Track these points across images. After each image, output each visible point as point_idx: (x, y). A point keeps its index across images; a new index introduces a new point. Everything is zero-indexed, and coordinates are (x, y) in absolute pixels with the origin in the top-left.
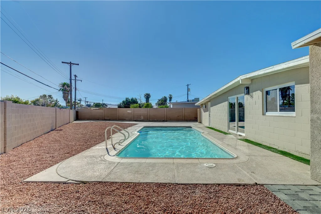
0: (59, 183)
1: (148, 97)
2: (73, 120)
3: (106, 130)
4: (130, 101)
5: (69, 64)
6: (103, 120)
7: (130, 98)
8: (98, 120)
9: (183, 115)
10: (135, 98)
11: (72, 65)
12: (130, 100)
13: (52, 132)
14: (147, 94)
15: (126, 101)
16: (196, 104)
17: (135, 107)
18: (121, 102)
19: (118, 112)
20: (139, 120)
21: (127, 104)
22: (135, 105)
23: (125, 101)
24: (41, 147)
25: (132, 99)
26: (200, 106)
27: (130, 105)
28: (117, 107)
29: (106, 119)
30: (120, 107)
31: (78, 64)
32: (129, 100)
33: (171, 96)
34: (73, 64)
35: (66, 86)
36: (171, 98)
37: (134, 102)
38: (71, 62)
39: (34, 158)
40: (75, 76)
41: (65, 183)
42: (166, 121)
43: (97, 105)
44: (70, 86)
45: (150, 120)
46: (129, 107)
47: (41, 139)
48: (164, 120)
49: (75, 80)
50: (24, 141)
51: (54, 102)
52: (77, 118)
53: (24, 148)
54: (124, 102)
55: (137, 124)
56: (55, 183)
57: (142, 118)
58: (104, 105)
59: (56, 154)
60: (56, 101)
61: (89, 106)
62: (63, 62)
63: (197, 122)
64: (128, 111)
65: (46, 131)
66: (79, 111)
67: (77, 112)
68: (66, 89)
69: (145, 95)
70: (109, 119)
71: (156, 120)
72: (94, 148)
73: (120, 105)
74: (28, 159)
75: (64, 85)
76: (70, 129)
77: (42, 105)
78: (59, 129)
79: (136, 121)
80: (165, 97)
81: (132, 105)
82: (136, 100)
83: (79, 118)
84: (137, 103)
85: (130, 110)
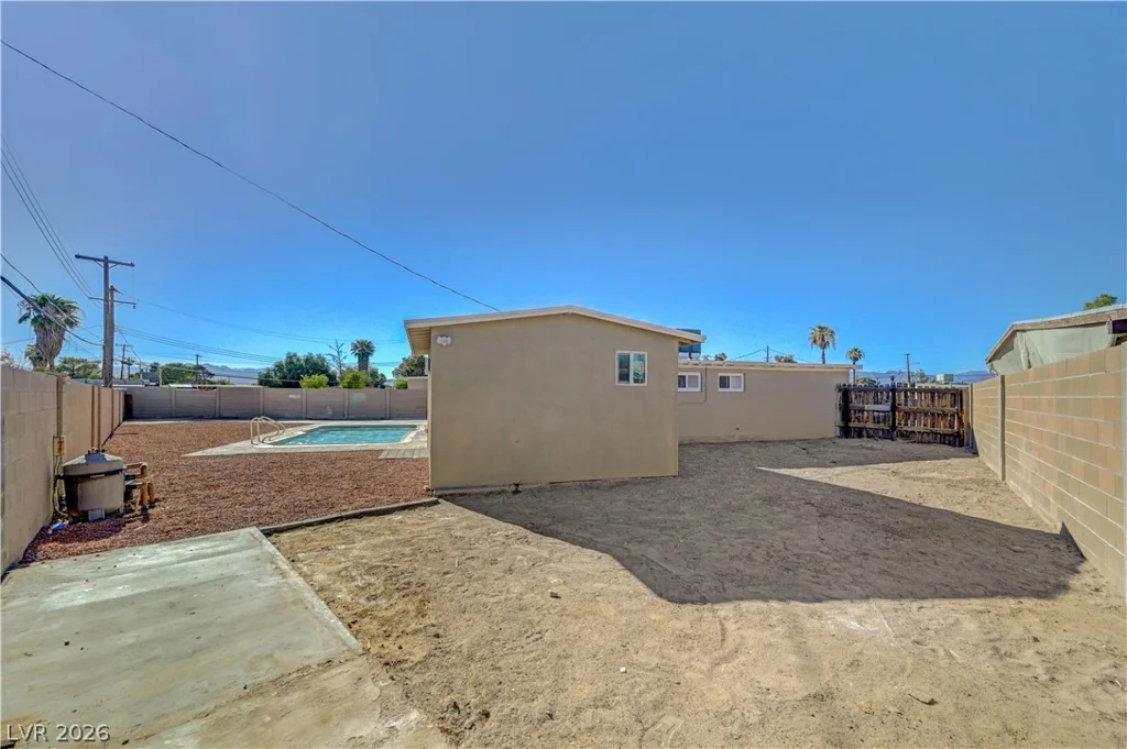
1: (364, 351)
4: (301, 366)
5: (102, 264)
7: (302, 354)
8: (201, 417)
10: (319, 356)
11: (110, 265)
12: (302, 362)
14: (362, 344)
15: (287, 363)
17: (316, 386)
18: (271, 367)
19: (261, 399)
20: (319, 416)
21: (291, 374)
22: (316, 378)
23: (284, 363)
25: (307, 360)
27: (300, 378)
28: (252, 384)
29: (225, 415)
30: (265, 381)
31: (133, 265)
32: (298, 359)
34: (117, 263)
35: (48, 308)
37: (315, 367)
38: (106, 258)
45: (351, 416)
46: (297, 386)
49: (113, 301)
52: (129, 414)
54: (279, 367)
57: (330, 412)
58: (200, 373)
62: (77, 257)
64: (291, 396)
66: (136, 395)
67: (128, 398)
69: (356, 347)
70: (234, 415)
73: (268, 376)
79: (311, 419)
81: (306, 380)
82: (320, 363)
83: (135, 412)
84: (325, 371)
85: (297, 394)
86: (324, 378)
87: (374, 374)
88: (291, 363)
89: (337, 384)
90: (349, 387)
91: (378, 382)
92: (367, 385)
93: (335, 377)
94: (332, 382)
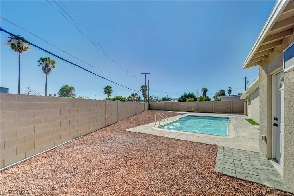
0: (133, 132)
1: (205, 91)
2: (147, 110)
3: (156, 114)
4: (187, 96)
5: (145, 74)
6: (164, 110)
9: (231, 108)
10: (192, 93)
13: (135, 116)
14: (204, 89)
15: (184, 95)
16: (241, 98)
17: (190, 101)
18: (181, 97)
19: (175, 105)
20: (190, 111)
21: (184, 98)
22: (190, 99)
24: (130, 121)
25: (189, 94)
26: (244, 99)
28: (177, 101)
29: (167, 109)
30: (179, 100)
31: (150, 74)
32: (187, 94)
33: (230, 89)
34: (147, 74)
35: (144, 87)
36: (230, 91)
37: (191, 96)
39: (127, 125)
40: (149, 81)
41: (135, 132)
42: (214, 113)
43: (164, 99)
44: (145, 87)
45: (200, 111)
46: (185, 101)
47: (130, 118)
48: (211, 111)
49: (149, 83)
50: (124, 118)
51: (138, 98)
52: (150, 108)
53: (124, 121)
54: (182, 96)
55: (186, 114)
56: (132, 132)
57: (193, 109)
58: (169, 99)
59: (135, 124)
60: (139, 97)
61: (157, 100)
62: (141, 74)
63: (244, 114)
64: (182, 104)
65: (132, 115)
66: (151, 104)
67: (149, 105)
68: (144, 89)
69: (202, 90)
70: (168, 109)
71: (204, 111)
72: (150, 124)
73: (180, 99)
74: (125, 125)
75: (143, 87)
76: (143, 115)
77: (132, 101)
78: (138, 114)
79: (187, 112)
80: (222, 90)
81: (187, 99)
82: (192, 95)
83: (151, 108)
84: (194, 97)
85: (183, 103)
86: (192, 99)
87: (208, 98)
88: (185, 95)
89: (197, 101)
90: (200, 101)
91: (209, 100)
92: (206, 101)
93: (196, 98)
94: (195, 100)
